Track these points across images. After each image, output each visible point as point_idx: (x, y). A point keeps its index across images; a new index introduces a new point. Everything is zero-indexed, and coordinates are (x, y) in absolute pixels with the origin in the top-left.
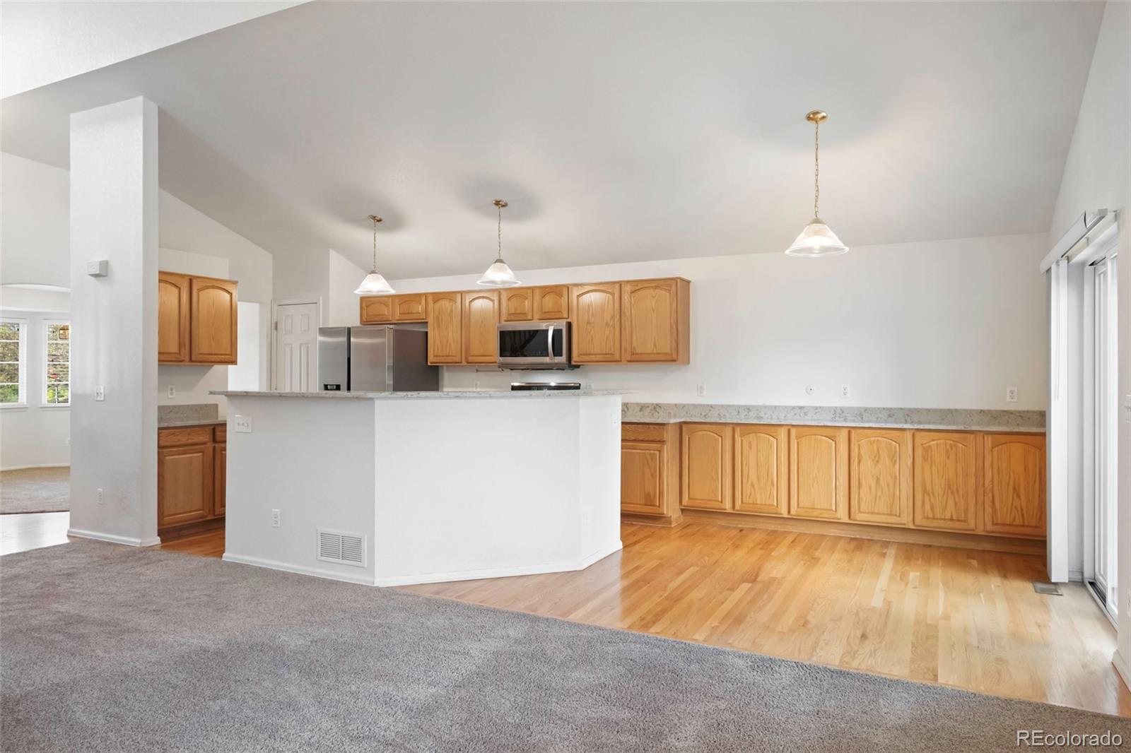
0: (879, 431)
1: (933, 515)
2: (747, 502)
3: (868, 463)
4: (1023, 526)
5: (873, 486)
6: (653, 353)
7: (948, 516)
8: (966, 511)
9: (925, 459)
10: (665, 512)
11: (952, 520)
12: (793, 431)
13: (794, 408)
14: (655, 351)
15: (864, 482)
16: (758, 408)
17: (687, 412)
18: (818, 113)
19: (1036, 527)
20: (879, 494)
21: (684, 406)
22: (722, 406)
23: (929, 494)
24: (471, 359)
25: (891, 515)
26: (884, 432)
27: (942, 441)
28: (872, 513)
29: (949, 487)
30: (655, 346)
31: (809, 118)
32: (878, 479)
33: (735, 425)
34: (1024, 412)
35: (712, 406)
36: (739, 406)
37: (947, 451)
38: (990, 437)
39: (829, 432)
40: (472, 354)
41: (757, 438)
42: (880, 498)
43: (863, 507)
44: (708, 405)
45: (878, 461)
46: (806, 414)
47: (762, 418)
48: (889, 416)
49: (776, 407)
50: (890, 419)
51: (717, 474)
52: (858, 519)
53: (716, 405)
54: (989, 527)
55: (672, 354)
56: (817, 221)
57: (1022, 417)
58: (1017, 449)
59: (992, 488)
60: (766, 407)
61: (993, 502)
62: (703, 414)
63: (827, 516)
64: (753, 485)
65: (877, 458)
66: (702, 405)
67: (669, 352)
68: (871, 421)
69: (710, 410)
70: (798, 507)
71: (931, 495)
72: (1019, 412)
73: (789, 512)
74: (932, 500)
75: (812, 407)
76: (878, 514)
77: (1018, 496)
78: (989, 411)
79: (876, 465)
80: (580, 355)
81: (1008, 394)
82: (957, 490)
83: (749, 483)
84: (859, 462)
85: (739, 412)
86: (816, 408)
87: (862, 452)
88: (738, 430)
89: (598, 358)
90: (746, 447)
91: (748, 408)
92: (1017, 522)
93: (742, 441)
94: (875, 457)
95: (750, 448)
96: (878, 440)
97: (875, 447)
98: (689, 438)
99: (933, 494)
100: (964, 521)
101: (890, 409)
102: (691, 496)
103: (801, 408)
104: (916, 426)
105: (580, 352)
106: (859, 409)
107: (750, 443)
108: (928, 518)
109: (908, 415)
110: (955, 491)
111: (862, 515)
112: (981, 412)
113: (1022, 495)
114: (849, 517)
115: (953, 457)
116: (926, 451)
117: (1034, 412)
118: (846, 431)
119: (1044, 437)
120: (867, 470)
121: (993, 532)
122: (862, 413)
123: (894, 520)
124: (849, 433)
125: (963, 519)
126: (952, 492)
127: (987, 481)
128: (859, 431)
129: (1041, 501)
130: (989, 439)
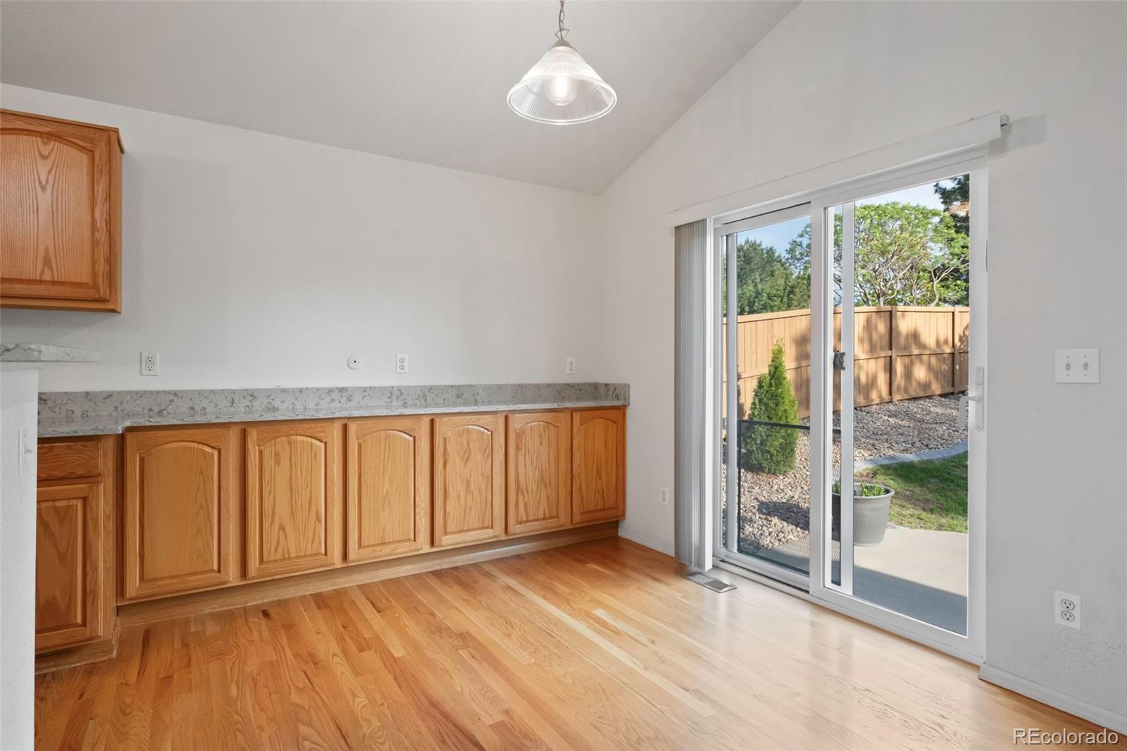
0: (468, 418)
1: (527, 517)
2: (272, 558)
3: (455, 461)
4: (605, 510)
5: (462, 494)
6: (42, 281)
7: (541, 516)
8: (557, 508)
9: (518, 448)
10: (101, 633)
11: (544, 519)
12: (353, 428)
13: (330, 391)
15: (451, 490)
16: (269, 393)
17: (116, 408)
19: (612, 508)
20: (470, 502)
21: (109, 395)
22: (199, 392)
23: (523, 493)
25: (482, 528)
26: (474, 417)
27: (535, 423)
28: (461, 531)
29: (542, 479)
30: (47, 263)
32: (468, 482)
33: (244, 429)
34: (582, 384)
35: (175, 394)
36: (234, 392)
37: (541, 436)
38: (578, 414)
39: (405, 424)
41: (290, 443)
42: (470, 508)
43: (452, 526)
44: (166, 392)
45: (468, 459)
46: (349, 399)
47: (276, 409)
48: (458, 396)
49: (301, 391)
51: (210, 520)
52: (444, 543)
53: (183, 391)
54: (577, 518)
55: (95, 286)
57: (581, 390)
58: (599, 426)
59: (579, 474)
60: (283, 391)
61: (580, 489)
62: (156, 409)
63: (403, 550)
64: (282, 528)
65: (466, 456)
66: (151, 393)
67: (85, 277)
69: (172, 401)
70: (360, 546)
71: (526, 494)
72: (579, 385)
73: (345, 556)
74: (526, 500)
75: (358, 388)
76: (468, 530)
77: (600, 478)
78: (554, 385)
79: (465, 465)
81: (568, 366)
82: (550, 482)
83: (276, 526)
84: (445, 463)
85: (233, 402)
86: (365, 390)
87: (449, 449)
88: (253, 435)
90: (269, 462)
91: (252, 395)
92: (600, 507)
93: (261, 453)
94: (465, 453)
95: (278, 463)
96: (468, 429)
97: (465, 440)
98: (142, 460)
99: (527, 490)
100: (557, 517)
101: (459, 387)
102: (147, 576)
103: (342, 390)
104: (512, 407)
106: (422, 388)
107: (277, 454)
108: (521, 522)
110: (548, 482)
111: (448, 536)
112: (549, 385)
113: (603, 474)
114: (432, 544)
115: (545, 442)
116: (519, 435)
117: (590, 384)
118: (427, 420)
119: (622, 409)
120: (455, 473)
121: (580, 523)
122: (426, 394)
123: (486, 535)
124: (432, 422)
125: (555, 514)
126: (545, 486)
127: (574, 467)
128: (446, 419)
129: (617, 478)
130: (577, 416)
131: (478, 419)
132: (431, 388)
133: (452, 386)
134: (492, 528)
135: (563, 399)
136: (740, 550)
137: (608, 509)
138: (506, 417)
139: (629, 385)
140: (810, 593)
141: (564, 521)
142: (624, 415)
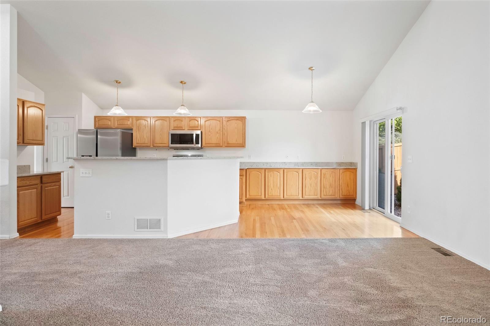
0: (311, 169)
2: (270, 195)
3: (308, 179)
4: (349, 195)
5: (309, 187)
6: (236, 144)
7: (330, 194)
8: (335, 193)
9: (324, 177)
12: (285, 170)
13: (282, 163)
14: (236, 143)
15: (307, 186)
16: (270, 163)
17: (245, 165)
18: (312, 67)
19: (352, 195)
20: (311, 189)
21: (244, 163)
22: (258, 162)
24: (155, 145)
25: (315, 195)
26: (313, 169)
27: (329, 172)
28: (309, 195)
30: (236, 140)
31: (309, 69)
32: (311, 184)
33: (265, 169)
35: (254, 163)
36: (264, 162)
37: (330, 175)
39: (296, 170)
40: (156, 143)
41: (273, 173)
43: (307, 194)
44: (253, 162)
46: (286, 165)
47: (271, 166)
48: (311, 165)
49: (276, 163)
50: (311, 166)
51: (259, 185)
52: (305, 198)
53: (255, 162)
54: (341, 196)
55: (243, 144)
56: (312, 102)
57: (346, 164)
58: (348, 173)
59: (342, 185)
60: (273, 162)
61: (342, 189)
62: (251, 165)
63: (296, 197)
64: (272, 189)
66: (250, 162)
67: (242, 143)
68: (306, 166)
70: (287, 195)
72: (346, 163)
73: (284, 197)
74: (326, 190)
75: (288, 162)
76: (311, 195)
77: (348, 187)
78: (338, 162)
79: (310, 180)
80: (206, 144)
81: (343, 158)
82: (333, 186)
83: (271, 189)
84: (305, 180)
85: (264, 165)
86: (289, 163)
87: (306, 176)
88: (267, 171)
89: (214, 145)
90: (269, 176)
91: (267, 163)
93: (268, 174)
94: (310, 178)
95: (271, 176)
96: (311, 172)
97: (310, 174)
98: (249, 174)
99: (326, 188)
100: (335, 195)
101: (311, 163)
102: (250, 195)
103: (284, 163)
104: (322, 168)
105: (206, 143)
106: (302, 163)
107: (271, 175)
108: (325, 195)
109: (317, 164)
111: (306, 196)
113: (349, 186)
114: (302, 197)
115: (332, 176)
116: (324, 174)
117: (349, 163)
118: (301, 170)
119: (357, 169)
120: (307, 182)
121: (342, 198)
122: (303, 164)
123: (315, 197)
125: (334, 194)
126: (331, 187)
127: (340, 183)
128: (306, 169)
129: (354, 188)
130: (341, 171)
132: (304, 163)
134: (317, 195)
135: (341, 166)
136: (379, 206)
137: (351, 195)
138: (321, 170)
139: (357, 163)
140: (385, 213)
141: (337, 196)
142: (356, 171)
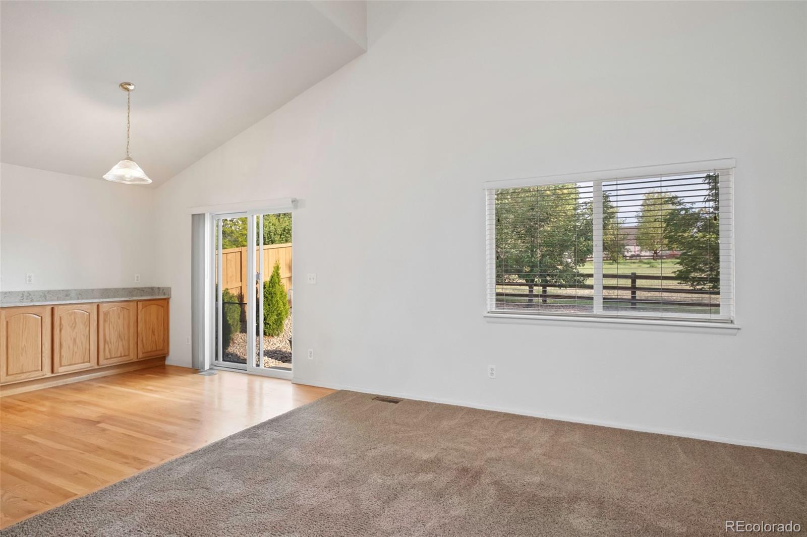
0: (75, 306)
1: (111, 356)
3: (67, 330)
4: (157, 351)
5: (71, 346)
7: (119, 355)
8: (129, 351)
9: (105, 321)
11: (121, 356)
15: (64, 344)
18: (129, 84)
19: (162, 350)
20: (76, 350)
23: (108, 343)
25: (84, 362)
26: (79, 306)
27: (116, 308)
28: (70, 365)
29: (120, 337)
31: (121, 85)
32: (75, 340)
34: (144, 288)
37: (119, 314)
38: (141, 303)
42: (76, 352)
43: (64, 362)
45: (75, 327)
48: (67, 295)
52: (59, 372)
54: (140, 355)
56: (129, 159)
57: (143, 291)
58: (153, 309)
59: (142, 333)
61: (142, 341)
63: (35, 375)
65: (74, 325)
70: (7, 375)
71: (109, 344)
72: (142, 288)
74: (110, 347)
76: (75, 364)
77: (154, 335)
78: (127, 288)
79: (73, 330)
81: (136, 278)
84: (61, 330)
87: (63, 322)
92: (154, 349)
94: (73, 324)
96: (75, 312)
97: (73, 318)
99: (111, 343)
100: (129, 355)
101: (67, 291)
104: (101, 300)
106: (43, 292)
108: (107, 359)
110: (123, 338)
111: (62, 368)
112: (124, 289)
113: (156, 333)
114: (52, 372)
115: (121, 317)
116: (106, 314)
117: (149, 288)
118: (49, 309)
119: (167, 300)
120: (66, 335)
121: (143, 358)
122: (46, 294)
123: (86, 366)
124: (53, 309)
125: (127, 354)
126: (122, 340)
127: (139, 329)
128: (60, 307)
129: (164, 335)
130: (140, 304)
131: (81, 307)
132: (49, 292)
133: (63, 290)
134: (89, 362)
135: (133, 296)
136: (223, 360)
137: (160, 350)
138: (98, 306)
139: (170, 288)
141: (133, 357)
142: (168, 303)
